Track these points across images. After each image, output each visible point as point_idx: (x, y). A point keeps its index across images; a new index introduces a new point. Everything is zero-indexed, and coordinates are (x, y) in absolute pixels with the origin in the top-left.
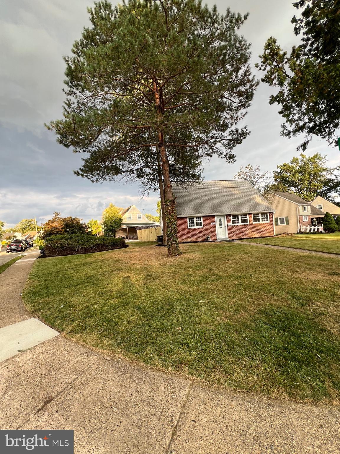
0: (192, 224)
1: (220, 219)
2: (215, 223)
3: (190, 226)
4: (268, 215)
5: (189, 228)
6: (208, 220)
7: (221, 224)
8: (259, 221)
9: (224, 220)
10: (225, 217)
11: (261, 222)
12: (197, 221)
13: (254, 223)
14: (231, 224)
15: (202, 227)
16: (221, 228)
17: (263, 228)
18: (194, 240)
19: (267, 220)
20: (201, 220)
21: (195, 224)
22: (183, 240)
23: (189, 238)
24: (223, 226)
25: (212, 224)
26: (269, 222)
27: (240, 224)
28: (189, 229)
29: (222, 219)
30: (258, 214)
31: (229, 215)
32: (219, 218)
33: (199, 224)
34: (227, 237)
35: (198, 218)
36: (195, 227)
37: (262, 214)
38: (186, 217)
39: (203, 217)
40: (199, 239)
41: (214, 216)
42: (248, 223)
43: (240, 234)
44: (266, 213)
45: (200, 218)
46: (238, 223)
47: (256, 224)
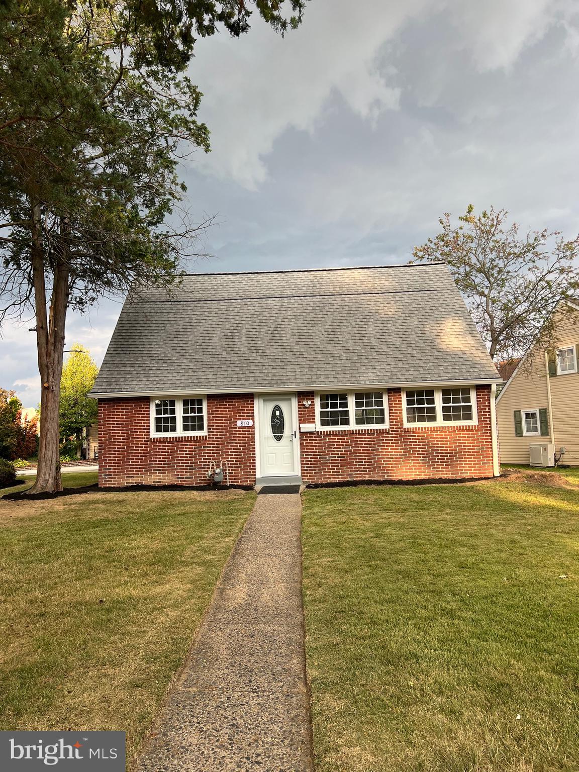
0: (166, 424)
1: (277, 408)
2: (251, 423)
3: (158, 430)
4: (473, 395)
5: (154, 434)
6: (225, 410)
7: (278, 426)
8: (433, 418)
9: (291, 411)
10: (294, 402)
11: (440, 422)
12: (185, 411)
13: (407, 425)
14: (317, 426)
15: (204, 433)
16: (279, 438)
17: (449, 444)
18: (167, 479)
19: (469, 417)
20: (200, 411)
21: (179, 423)
22: (130, 480)
23: (150, 471)
24: (287, 432)
25: (239, 423)
26: (474, 422)
27: (353, 426)
28: (155, 441)
29: (284, 406)
30: (430, 392)
31: (310, 395)
32: (270, 407)
33: (192, 423)
34: (298, 472)
35: (192, 403)
36: (180, 432)
37: (446, 392)
38: (147, 400)
39: (211, 397)
40: (188, 477)
41: (250, 397)
42: (386, 426)
43: (349, 464)
44: (466, 390)
45: (200, 402)
46: (346, 422)
47: (416, 430)
